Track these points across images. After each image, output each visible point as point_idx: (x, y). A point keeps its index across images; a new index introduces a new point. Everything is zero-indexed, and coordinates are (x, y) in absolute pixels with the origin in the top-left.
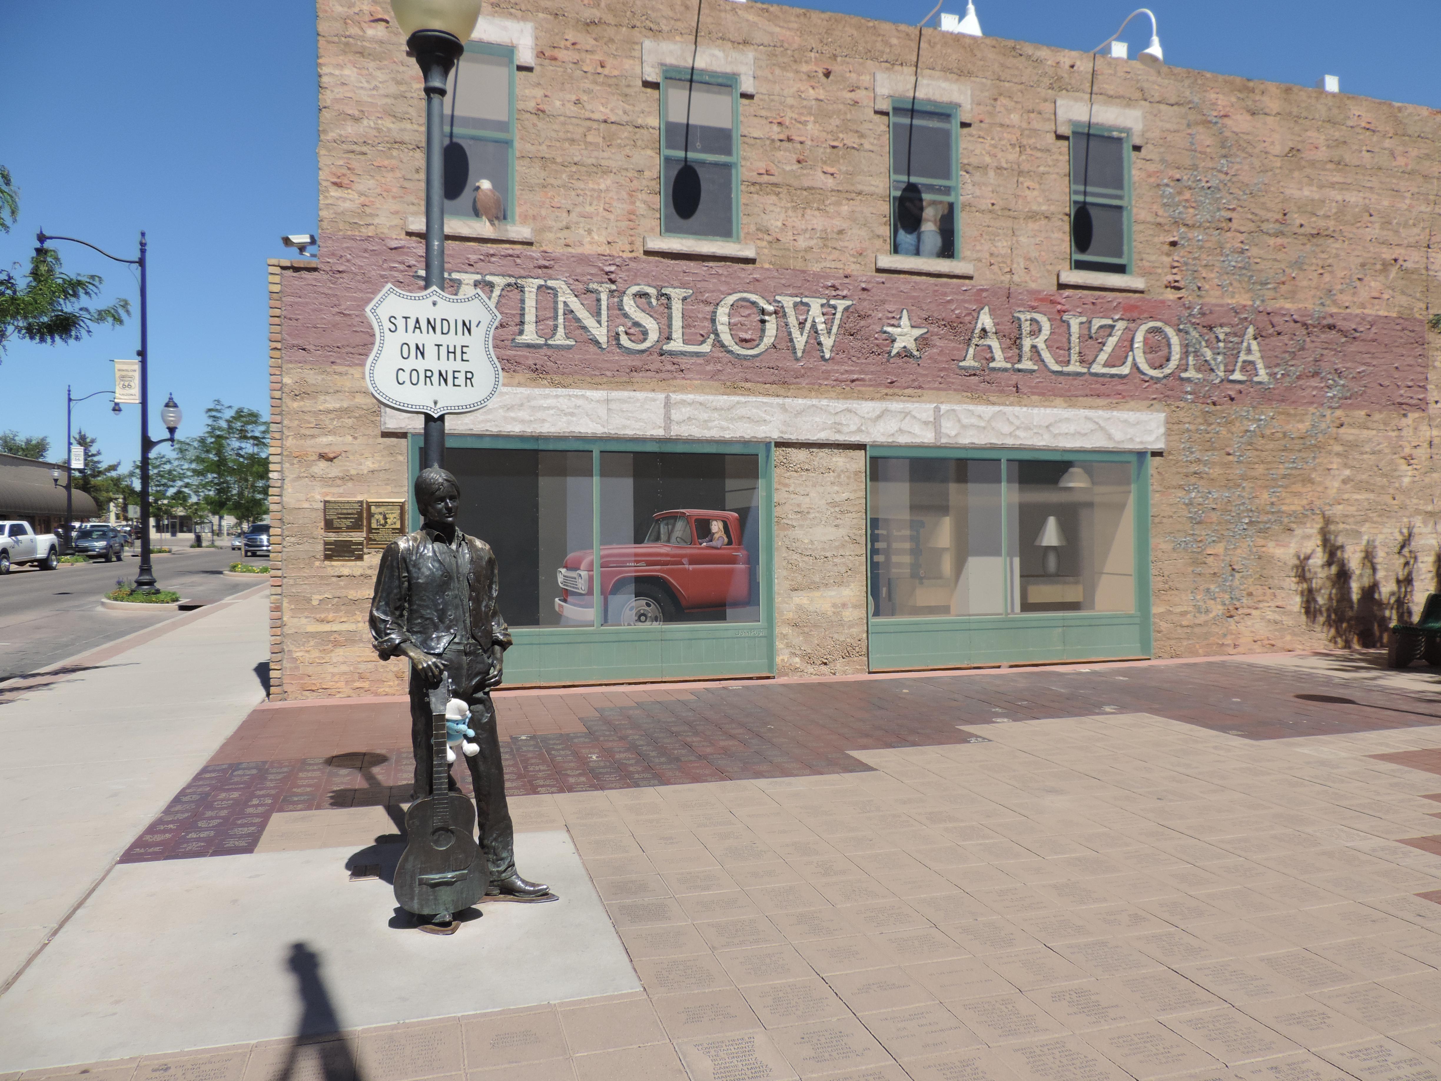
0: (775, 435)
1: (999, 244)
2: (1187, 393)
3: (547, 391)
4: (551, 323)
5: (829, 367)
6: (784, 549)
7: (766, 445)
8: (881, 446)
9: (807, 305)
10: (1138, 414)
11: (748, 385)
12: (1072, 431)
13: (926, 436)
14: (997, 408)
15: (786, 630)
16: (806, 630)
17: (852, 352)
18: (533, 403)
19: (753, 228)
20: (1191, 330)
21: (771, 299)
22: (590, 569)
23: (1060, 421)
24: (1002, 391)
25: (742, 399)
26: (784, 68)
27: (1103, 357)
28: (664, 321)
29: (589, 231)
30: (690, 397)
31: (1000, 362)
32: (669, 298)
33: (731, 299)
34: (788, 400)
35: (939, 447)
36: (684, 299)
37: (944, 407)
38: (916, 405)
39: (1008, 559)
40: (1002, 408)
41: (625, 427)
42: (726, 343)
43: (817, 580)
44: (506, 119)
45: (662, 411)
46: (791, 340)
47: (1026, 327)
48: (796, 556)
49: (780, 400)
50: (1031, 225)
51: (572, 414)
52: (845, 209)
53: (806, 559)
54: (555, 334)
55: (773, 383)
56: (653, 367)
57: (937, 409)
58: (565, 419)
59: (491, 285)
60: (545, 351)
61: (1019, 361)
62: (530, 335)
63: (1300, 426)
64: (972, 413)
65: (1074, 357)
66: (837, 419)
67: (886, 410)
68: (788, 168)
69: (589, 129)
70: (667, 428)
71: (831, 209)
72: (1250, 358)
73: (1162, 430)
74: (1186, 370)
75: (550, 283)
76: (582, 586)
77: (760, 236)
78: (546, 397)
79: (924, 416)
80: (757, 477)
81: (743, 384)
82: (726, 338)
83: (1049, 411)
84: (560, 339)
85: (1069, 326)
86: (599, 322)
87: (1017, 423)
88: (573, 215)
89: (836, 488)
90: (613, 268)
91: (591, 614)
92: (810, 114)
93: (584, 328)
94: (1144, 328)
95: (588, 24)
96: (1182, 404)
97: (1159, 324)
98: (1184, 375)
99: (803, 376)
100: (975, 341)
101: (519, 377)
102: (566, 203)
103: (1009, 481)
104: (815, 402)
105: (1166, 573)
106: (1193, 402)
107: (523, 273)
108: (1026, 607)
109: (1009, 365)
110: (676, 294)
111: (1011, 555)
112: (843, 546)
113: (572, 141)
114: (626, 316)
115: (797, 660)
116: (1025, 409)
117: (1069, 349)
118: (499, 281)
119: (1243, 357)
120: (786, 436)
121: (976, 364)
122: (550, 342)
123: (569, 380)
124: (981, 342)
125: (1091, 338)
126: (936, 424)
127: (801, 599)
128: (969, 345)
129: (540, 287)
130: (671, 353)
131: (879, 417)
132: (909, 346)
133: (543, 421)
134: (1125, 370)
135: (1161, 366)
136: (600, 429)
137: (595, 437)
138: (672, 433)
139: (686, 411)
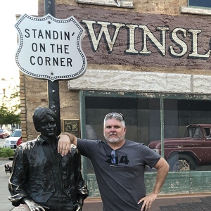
3: (140, 72)
4: (141, 44)
18: (134, 78)
28: (190, 44)
29: (157, 4)
30: (201, 76)
32: (191, 33)
36: (198, 34)
41: (174, 89)
45: (190, 82)
51: (151, 83)
54: (142, 49)
56: (185, 64)
58: (148, 85)
59: (115, 27)
60: (138, 56)
62: (132, 49)
70: (192, 90)
75: (140, 27)
78: (139, 75)
84: (145, 51)
86: (162, 44)
90: (167, 20)
93: (156, 47)
101: (127, 67)
107: (128, 22)
110: (195, 32)
114: (173, 41)
118: (118, 25)
122: (141, 52)
129: (136, 28)
130: (193, 58)
133: (139, 86)
136: (163, 90)
137: (161, 93)
138: (194, 92)
139: (200, 82)
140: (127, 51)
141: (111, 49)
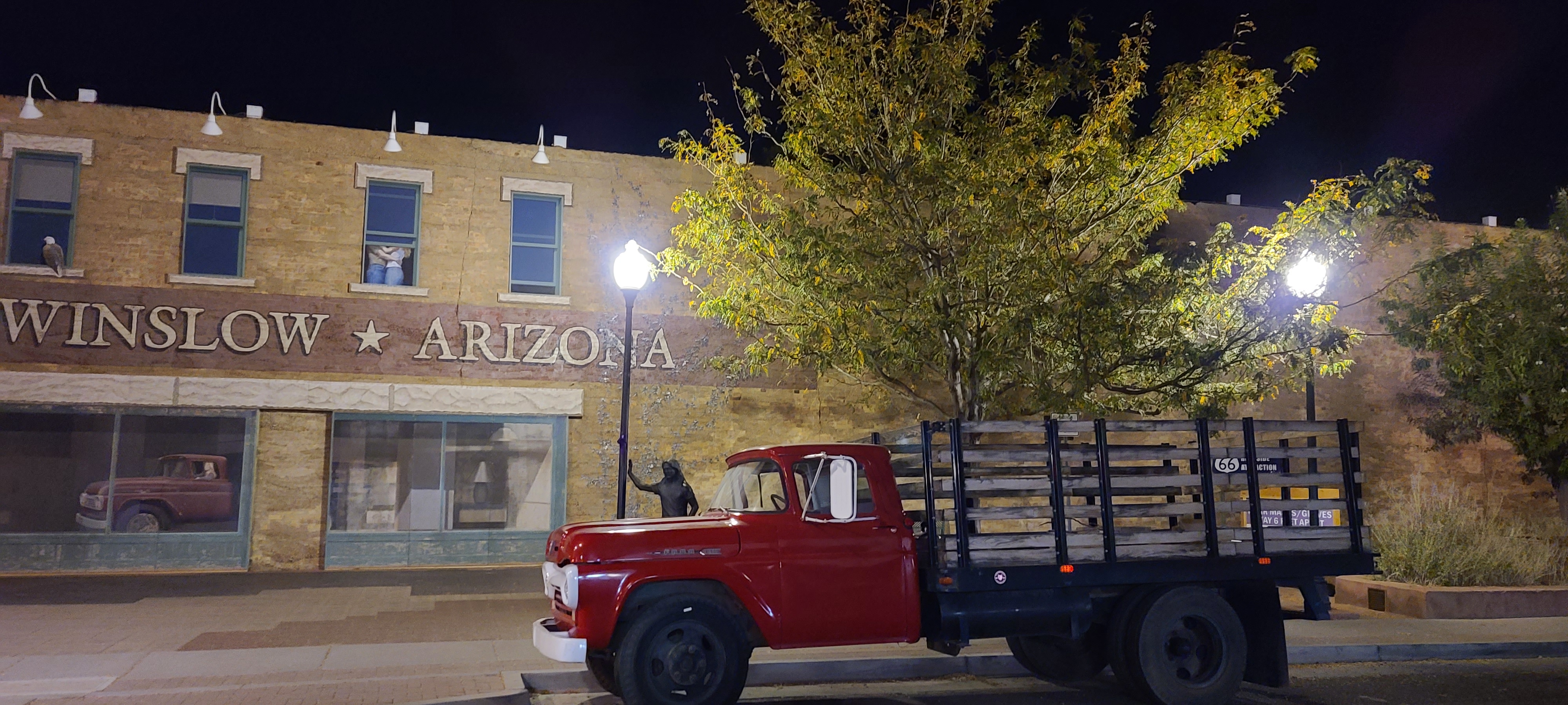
0: (261, 405)
1: (451, 276)
2: (604, 376)
3: (84, 375)
4: (93, 332)
5: (308, 359)
6: (264, 482)
7: (253, 411)
8: (345, 413)
9: (295, 319)
10: (559, 390)
11: (244, 372)
12: (503, 402)
13: (382, 406)
14: (441, 387)
15: (262, 538)
16: (278, 538)
17: (328, 350)
18: (73, 383)
19: (255, 268)
20: (609, 332)
21: (266, 315)
22: (106, 493)
23: (494, 395)
24: (448, 376)
25: (236, 380)
26: (285, 163)
27: (533, 352)
28: (182, 330)
29: (127, 272)
30: (194, 379)
31: (447, 355)
32: (185, 314)
33: (233, 315)
34: (272, 381)
35: (392, 414)
36: (198, 315)
37: (397, 386)
38: (375, 384)
39: (445, 492)
40: (445, 386)
41: (142, 400)
42: (229, 344)
43: (289, 503)
44: (69, 201)
45: (172, 389)
46: (280, 343)
47: (470, 333)
48: (273, 488)
49: (266, 381)
50: (478, 263)
51: (102, 391)
52: (328, 254)
53: (281, 489)
54: (95, 339)
55: (264, 370)
56: (170, 360)
57: (392, 387)
58: (96, 394)
59: (51, 307)
60: (87, 349)
61: (464, 355)
62: (76, 339)
63: (702, 399)
64: (421, 390)
65: (510, 351)
66: (311, 393)
67: (351, 388)
68: (285, 228)
69: (132, 206)
70: (175, 400)
71: (317, 255)
72: (659, 351)
73: (580, 401)
74: (604, 360)
75: (94, 305)
76: (98, 505)
77: (260, 272)
78: (85, 379)
79: (381, 393)
80: (243, 433)
81: (240, 371)
82: (229, 340)
83: (484, 388)
84: (99, 341)
85: (506, 331)
86: (130, 331)
87: (457, 397)
88: (116, 263)
89: (308, 441)
90: (143, 296)
91: (105, 524)
92: (304, 193)
93: (119, 335)
94: (570, 331)
95: (137, 139)
96: (599, 384)
97: (582, 329)
98: (601, 364)
99: (287, 366)
100: (428, 341)
101: (67, 367)
102: (112, 254)
103: (447, 437)
104: (293, 382)
105: (580, 503)
106: (608, 382)
107: (74, 299)
108: (458, 525)
109: (455, 358)
110: (192, 312)
111: (447, 488)
112: (312, 480)
113: (118, 215)
114: (153, 327)
115: (269, 558)
116: (464, 387)
117: (506, 347)
118: (56, 305)
119: (653, 350)
120: (269, 405)
121: (428, 357)
122: (92, 344)
123: (103, 368)
124: (434, 342)
125: (524, 338)
126: (390, 398)
127: (276, 516)
128: (422, 345)
129: (86, 308)
130: (185, 351)
131: (344, 393)
132: (373, 345)
133: (79, 395)
134: (553, 359)
135: (582, 359)
136: (123, 401)
137: (118, 406)
138: (179, 404)
139: (191, 389)
140: (69, 342)
141: (40, 341)
